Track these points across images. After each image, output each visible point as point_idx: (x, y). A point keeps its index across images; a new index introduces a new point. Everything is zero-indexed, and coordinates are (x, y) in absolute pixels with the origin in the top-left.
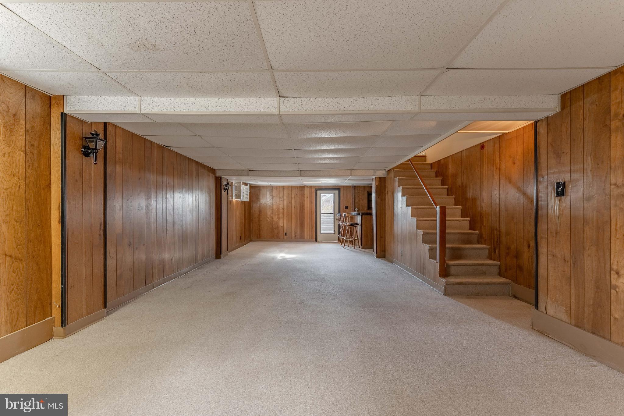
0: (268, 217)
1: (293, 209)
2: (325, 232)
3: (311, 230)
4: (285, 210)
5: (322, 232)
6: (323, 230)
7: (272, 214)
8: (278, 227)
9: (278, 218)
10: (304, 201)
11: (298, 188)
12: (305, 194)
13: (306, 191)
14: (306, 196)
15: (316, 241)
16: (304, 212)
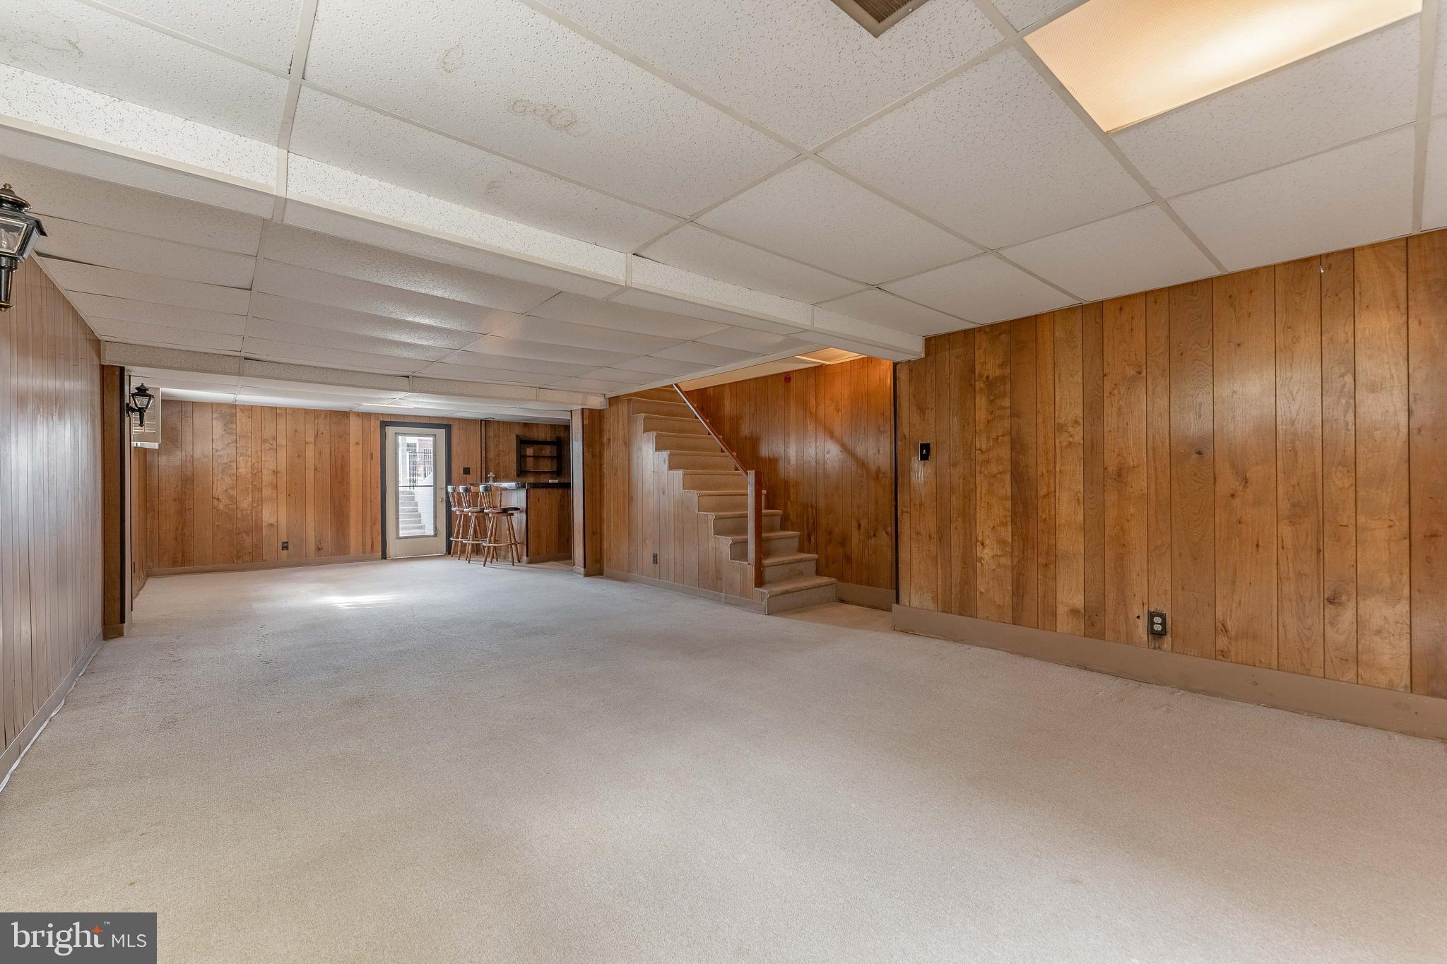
0: (218, 499)
1: (310, 475)
2: (409, 534)
3: (368, 529)
4: (283, 480)
5: (402, 533)
6: (403, 529)
7: (232, 488)
8: (257, 527)
9: (257, 502)
10: (348, 451)
11: (326, 416)
12: (349, 434)
13: (354, 425)
14: (352, 440)
15: (384, 557)
16: (348, 483)
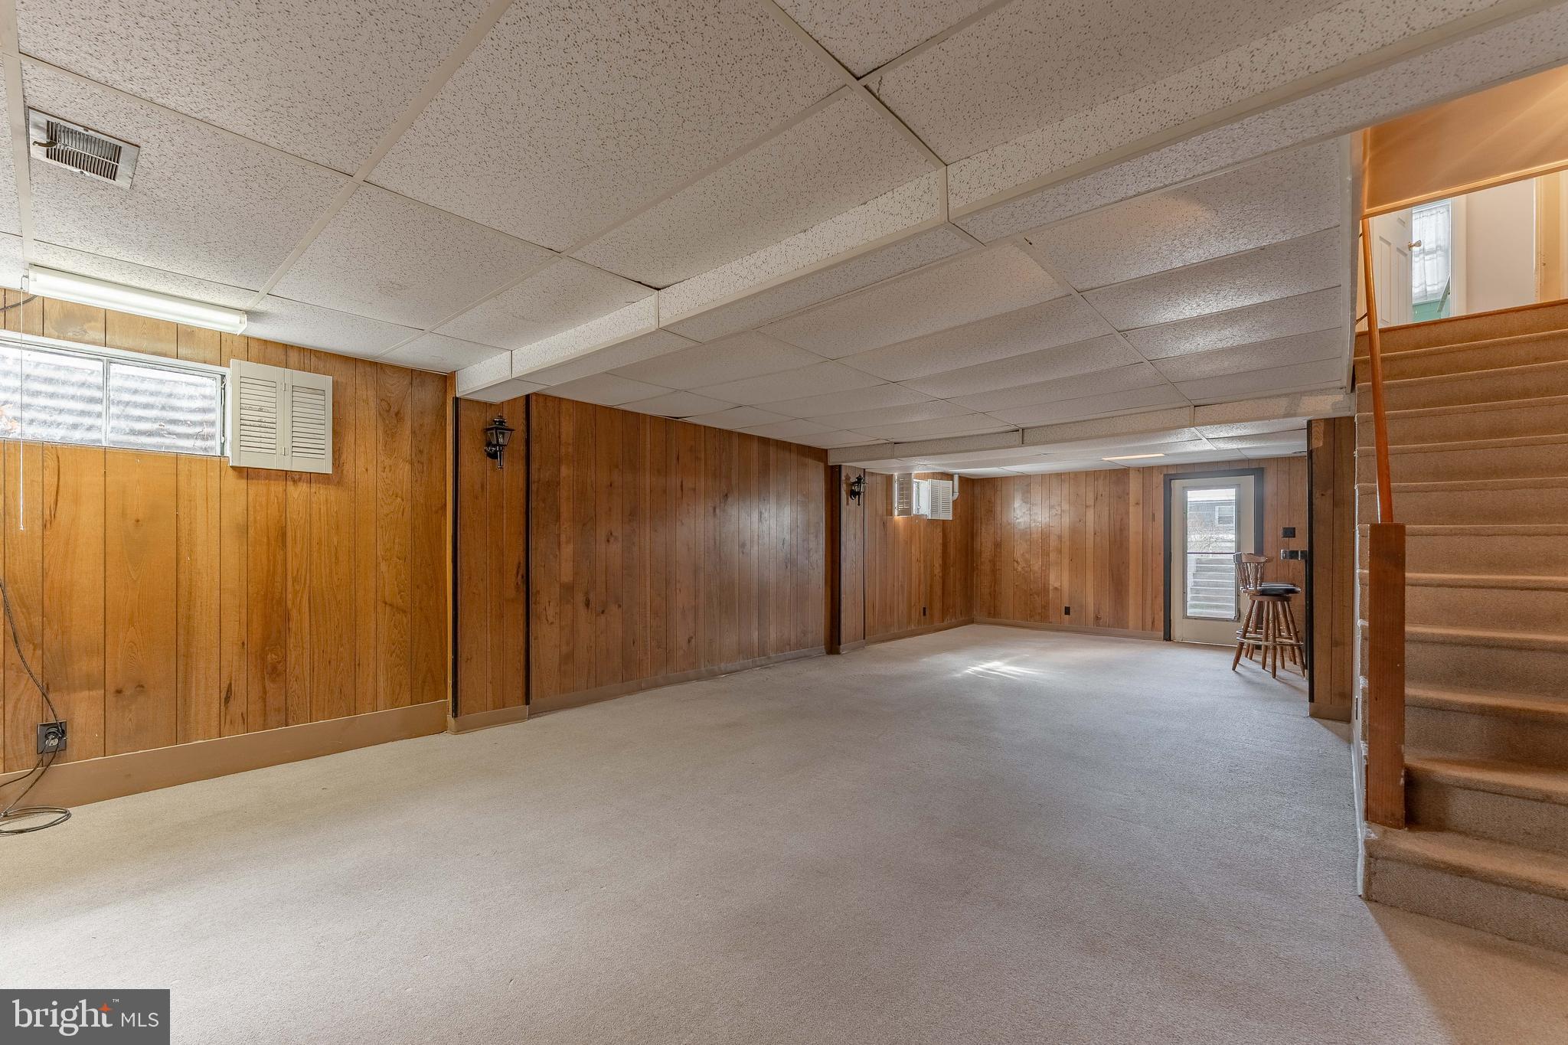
0: (1017, 562)
1: (1090, 539)
2: (1201, 613)
3: (1149, 602)
4: (1067, 544)
5: (1190, 612)
6: (1194, 606)
7: (1027, 552)
8: (1045, 590)
9: (1046, 566)
10: (1128, 513)
11: (1105, 477)
12: (1128, 494)
13: (1134, 485)
14: (1132, 499)
15: (1168, 637)
16: (1127, 549)
